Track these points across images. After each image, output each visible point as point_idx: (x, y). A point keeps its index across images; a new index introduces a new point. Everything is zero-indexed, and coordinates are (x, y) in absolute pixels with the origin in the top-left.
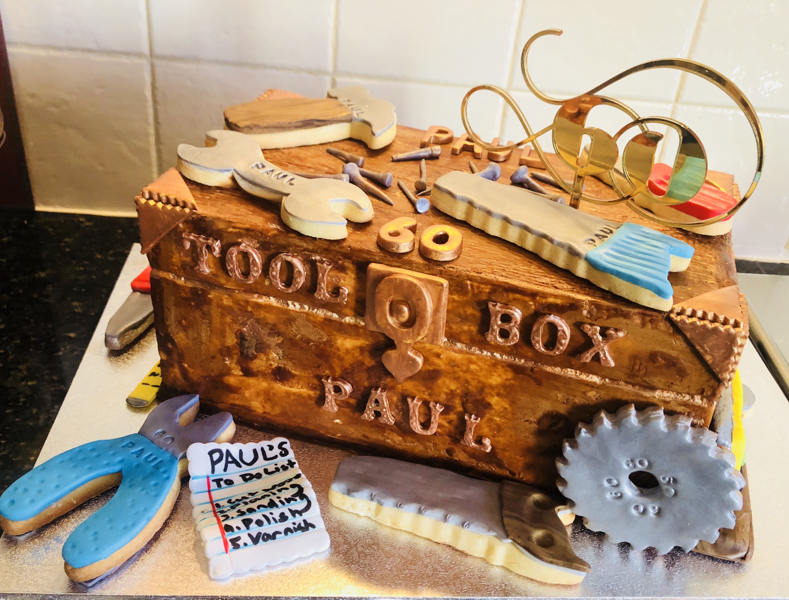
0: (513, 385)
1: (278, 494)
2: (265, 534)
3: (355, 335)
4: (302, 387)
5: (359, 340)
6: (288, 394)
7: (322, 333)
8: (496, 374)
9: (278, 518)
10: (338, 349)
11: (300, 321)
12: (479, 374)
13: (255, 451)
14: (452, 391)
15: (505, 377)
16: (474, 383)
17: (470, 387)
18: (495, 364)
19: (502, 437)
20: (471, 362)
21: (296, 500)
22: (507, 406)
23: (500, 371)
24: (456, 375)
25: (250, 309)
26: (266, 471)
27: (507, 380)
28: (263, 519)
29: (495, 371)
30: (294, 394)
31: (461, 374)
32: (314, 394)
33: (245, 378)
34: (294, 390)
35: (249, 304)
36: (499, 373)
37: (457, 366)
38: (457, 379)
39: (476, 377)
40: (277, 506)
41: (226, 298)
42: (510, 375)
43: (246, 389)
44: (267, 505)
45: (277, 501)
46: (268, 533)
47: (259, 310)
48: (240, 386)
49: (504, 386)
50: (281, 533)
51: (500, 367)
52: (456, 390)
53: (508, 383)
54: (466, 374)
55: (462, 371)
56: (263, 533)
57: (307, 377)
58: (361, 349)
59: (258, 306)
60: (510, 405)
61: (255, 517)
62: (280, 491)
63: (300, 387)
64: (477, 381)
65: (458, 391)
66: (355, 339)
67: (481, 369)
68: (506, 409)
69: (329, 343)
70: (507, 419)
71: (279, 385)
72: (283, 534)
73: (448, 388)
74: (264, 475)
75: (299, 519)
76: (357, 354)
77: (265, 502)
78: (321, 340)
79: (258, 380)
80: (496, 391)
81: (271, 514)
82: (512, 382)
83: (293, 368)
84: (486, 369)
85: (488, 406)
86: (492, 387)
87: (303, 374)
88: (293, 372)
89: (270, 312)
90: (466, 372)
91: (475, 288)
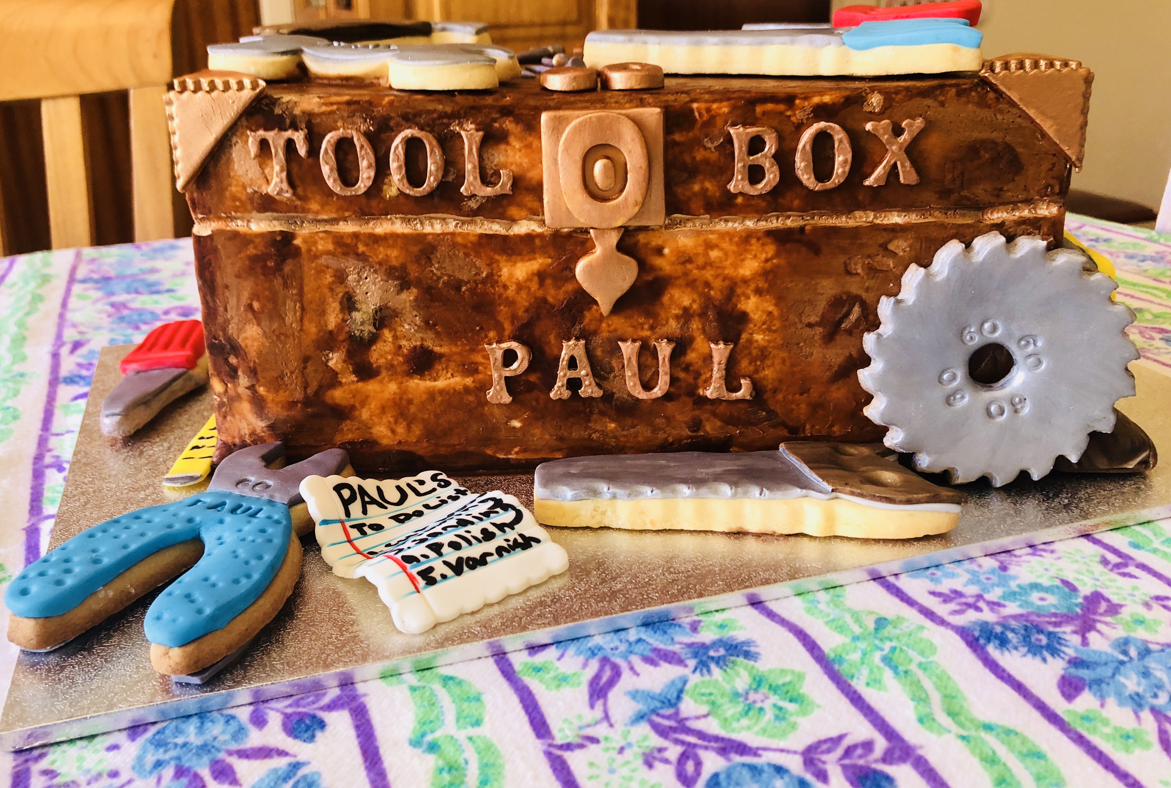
0: (777, 266)
1: (468, 512)
2: (469, 559)
3: (528, 253)
4: (452, 375)
5: (535, 259)
6: (432, 395)
7: (478, 263)
8: (749, 256)
9: (480, 536)
10: (505, 287)
11: (443, 249)
12: (724, 263)
13: (398, 488)
14: (686, 310)
15: (763, 256)
16: (717, 283)
17: (712, 293)
18: (747, 237)
19: (769, 367)
20: (709, 246)
21: (497, 512)
22: (771, 308)
23: (754, 248)
24: (691, 278)
25: (361, 249)
26: (427, 506)
27: (767, 260)
28: (459, 540)
29: (746, 251)
30: (441, 392)
31: (697, 273)
32: (473, 382)
33: (360, 384)
34: (441, 383)
35: (360, 240)
36: (753, 253)
37: (690, 260)
38: (691, 284)
39: (720, 271)
40: (472, 523)
42: (771, 250)
43: (364, 403)
44: (456, 525)
45: (470, 519)
46: (472, 557)
47: (376, 246)
48: (352, 402)
49: (764, 273)
50: (492, 554)
51: (754, 241)
52: (691, 304)
53: (769, 265)
54: (704, 272)
56: (465, 557)
57: (459, 354)
58: (541, 276)
59: (375, 239)
60: (776, 305)
61: (444, 540)
63: (449, 375)
64: (720, 278)
65: (695, 306)
66: (530, 260)
67: (726, 254)
68: (770, 313)
69: (491, 279)
70: (775, 331)
71: (417, 381)
72: (496, 556)
73: (678, 306)
74: (426, 511)
76: (534, 286)
78: (477, 278)
79: (381, 382)
80: (753, 286)
81: (468, 532)
82: (775, 261)
83: (437, 342)
84: (734, 252)
85: (744, 318)
86: (745, 281)
87: (454, 349)
88: (437, 349)
89: (393, 246)
90: (703, 268)
91: (704, 112)
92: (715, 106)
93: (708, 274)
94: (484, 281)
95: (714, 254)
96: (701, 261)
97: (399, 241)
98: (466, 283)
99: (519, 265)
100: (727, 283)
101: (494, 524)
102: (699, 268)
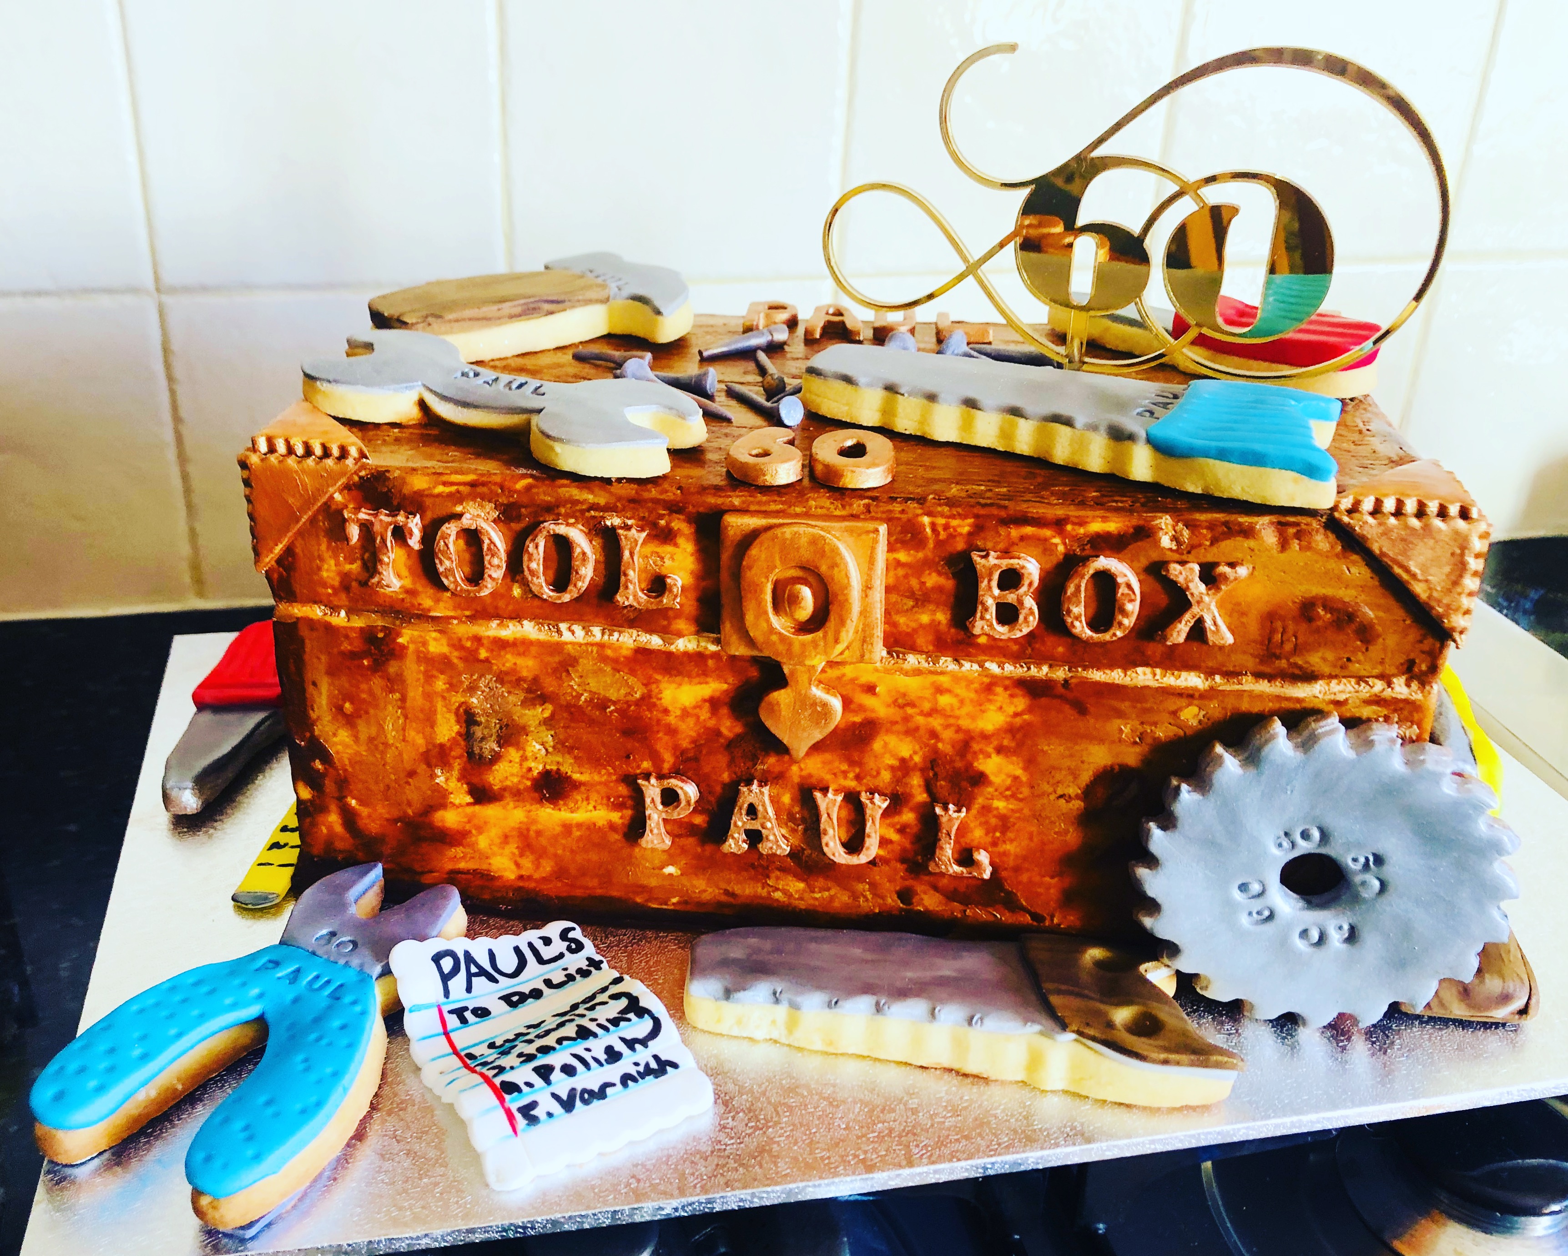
0: (1028, 725)
1: (590, 1014)
2: (584, 1091)
3: (698, 675)
4: (595, 807)
5: (707, 683)
6: (567, 828)
7: (632, 680)
8: (992, 707)
9: (603, 1057)
10: (666, 711)
11: (586, 664)
12: (957, 713)
13: (517, 950)
14: (903, 761)
15: (1011, 710)
16: (948, 735)
17: (940, 745)
18: (989, 687)
19: (1011, 840)
20: (940, 690)
21: (629, 1020)
22: (1018, 772)
23: (1000, 698)
24: (911, 725)
25: (483, 654)
26: (548, 983)
27: (1016, 715)
28: (575, 1063)
29: (990, 701)
30: (579, 825)
31: (920, 720)
32: (621, 818)
33: (477, 808)
34: (579, 817)
35: (482, 645)
36: (998, 704)
37: (912, 705)
38: (911, 732)
39: (952, 721)
40: (595, 1035)
41: (435, 639)
42: (1021, 703)
43: (480, 830)
44: (574, 1035)
45: (593, 1027)
46: (589, 1087)
47: (502, 653)
48: (468, 827)
49: (1011, 730)
50: (614, 1085)
51: (999, 690)
52: (911, 756)
53: (1018, 721)
54: (930, 719)
55: (922, 713)
56: (579, 1089)
57: (606, 784)
58: (714, 703)
59: (501, 645)
60: (1024, 769)
61: (556, 1059)
62: (592, 1008)
63: (591, 807)
64: (953, 729)
65: (917, 759)
66: (700, 683)
67: (962, 702)
68: (1016, 778)
69: (647, 701)
70: (1021, 801)
71: (549, 810)
72: (619, 1086)
73: (893, 756)
74: (546, 991)
75: (644, 1055)
76: (705, 714)
77: (570, 1030)
78: (630, 698)
79: (504, 808)
80: (995, 744)
81: (588, 1050)
82: (1026, 717)
83: (576, 769)
84: (972, 701)
85: (980, 779)
86: (985, 737)
87: (597, 778)
88: (576, 776)
89: (523, 654)
90: (929, 714)
91: (940, 529)
92: (956, 525)
93: (936, 723)
94: (638, 703)
95: (944, 700)
96: (927, 706)
97: (534, 650)
98: (614, 703)
99: (686, 688)
100: (960, 736)
101: (623, 1040)
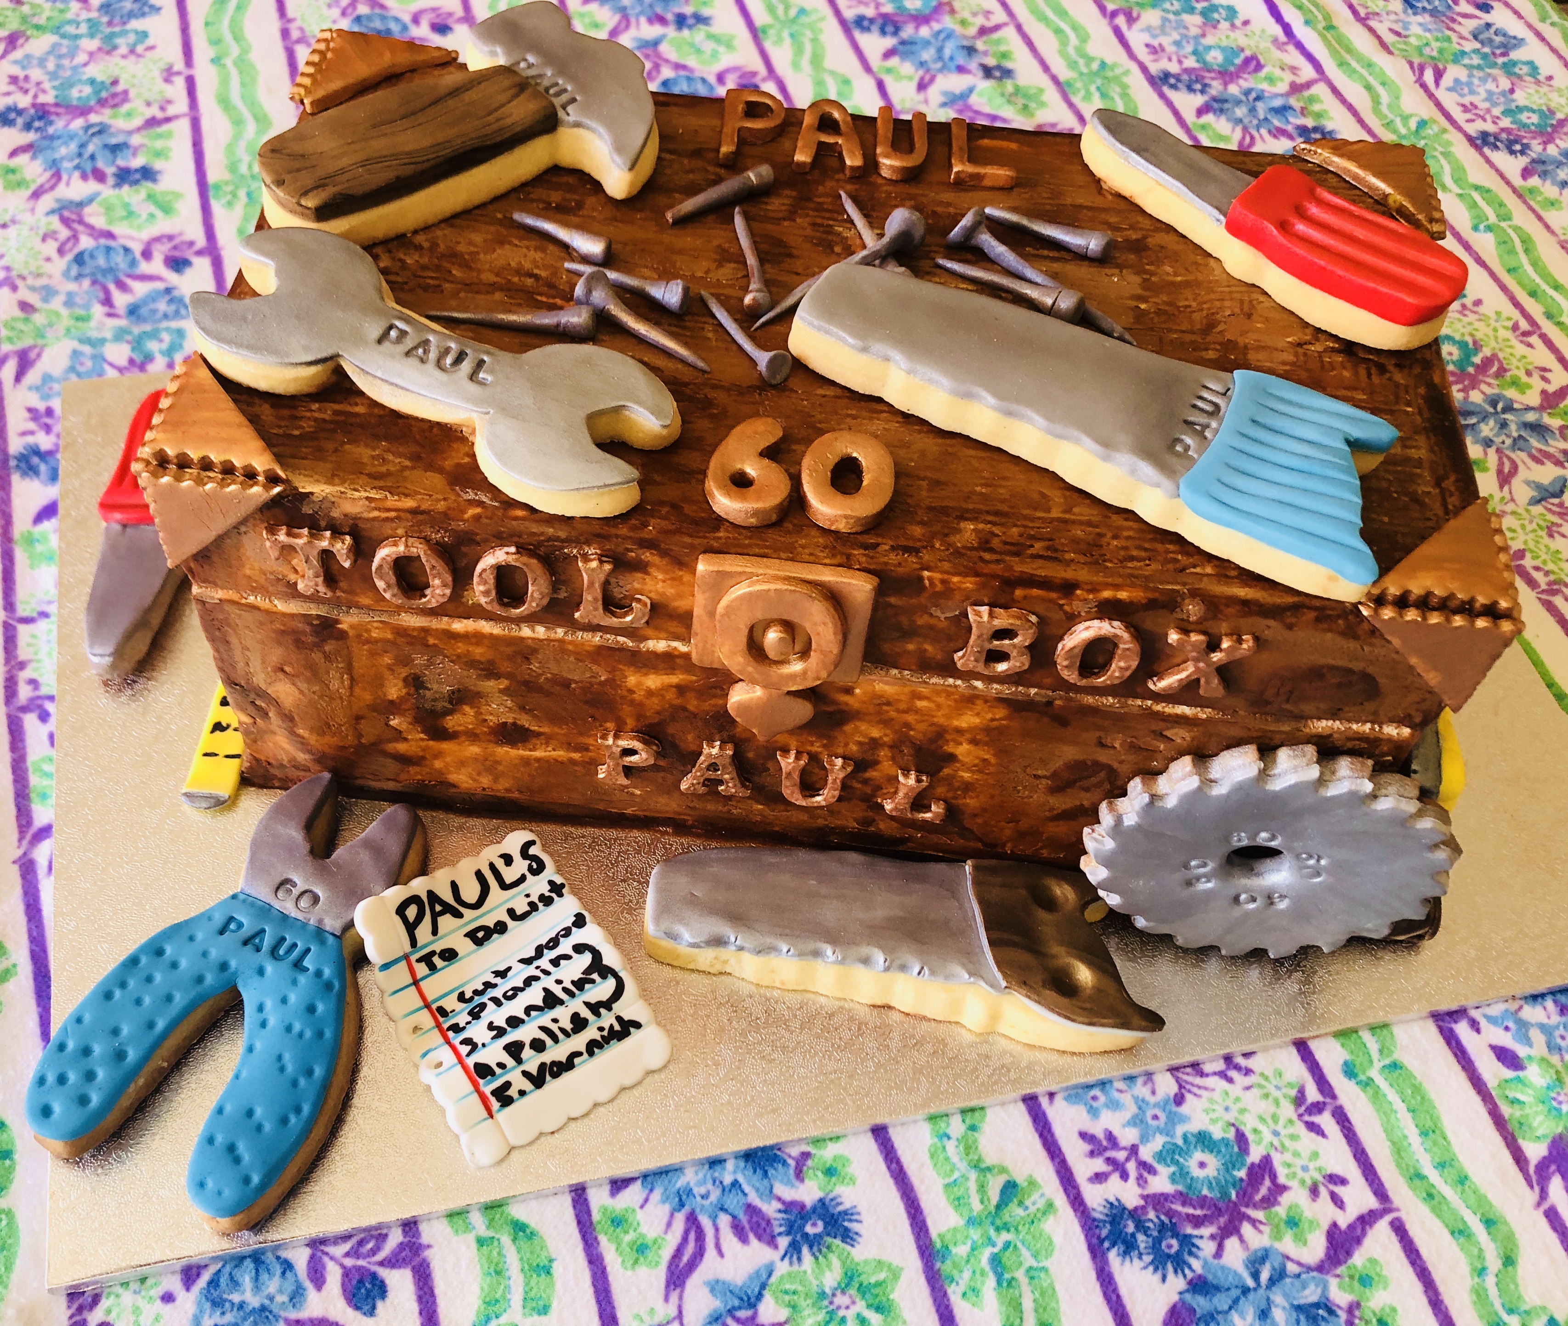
0: (1006, 727)
1: (557, 973)
2: (553, 1063)
3: (666, 669)
4: (554, 749)
5: (673, 675)
6: (526, 761)
7: (596, 668)
8: (970, 713)
9: (568, 1026)
10: (630, 691)
11: (547, 654)
12: (933, 713)
13: (479, 875)
14: (873, 740)
15: (989, 716)
16: (921, 726)
17: (912, 733)
18: (973, 697)
19: (973, 798)
20: (918, 696)
21: (593, 981)
22: (988, 757)
23: (979, 708)
24: (885, 718)
25: (431, 641)
26: (511, 912)
27: (993, 720)
28: (543, 1037)
29: (968, 708)
30: (538, 760)
31: (893, 714)
33: (431, 743)
34: (538, 754)
35: (431, 634)
36: (977, 711)
37: (888, 703)
38: (884, 722)
39: (927, 718)
40: (561, 1002)
41: (377, 628)
42: (1001, 713)
43: (436, 758)
44: (541, 1004)
45: (557, 991)
46: (557, 1059)
47: (453, 641)
48: (423, 755)
49: (987, 730)
50: (581, 1054)
51: (981, 702)
52: (881, 737)
53: (995, 724)
54: (905, 716)
56: (548, 1063)
57: (565, 735)
58: (680, 688)
59: (451, 635)
60: (995, 755)
61: (526, 1033)
62: (555, 962)
63: (549, 749)
64: (926, 724)
65: (886, 739)
66: (667, 675)
67: (939, 707)
68: (985, 761)
69: (612, 683)
70: (987, 774)
71: (506, 749)
72: (586, 1055)
73: (864, 736)
74: (510, 923)
76: (671, 695)
77: (536, 996)
78: (593, 680)
79: (460, 744)
80: (968, 736)
81: (555, 1021)
82: (1004, 722)
83: (535, 723)
84: (949, 706)
85: (949, 758)
86: (959, 731)
87: (557, 730)
88: (534, 728)
89: (477, 644)
90: (905, 712)
91: (937, 583)
92: (955, 579)
93: (910, 718)
94: (601, 684)
95: (921, 704)
96: (902, 706)
97: (486, 641)
98: (576, 682)
99: (652, 676)
100: (934, 728)
101: (587, 1004)
102: (898, 711)
